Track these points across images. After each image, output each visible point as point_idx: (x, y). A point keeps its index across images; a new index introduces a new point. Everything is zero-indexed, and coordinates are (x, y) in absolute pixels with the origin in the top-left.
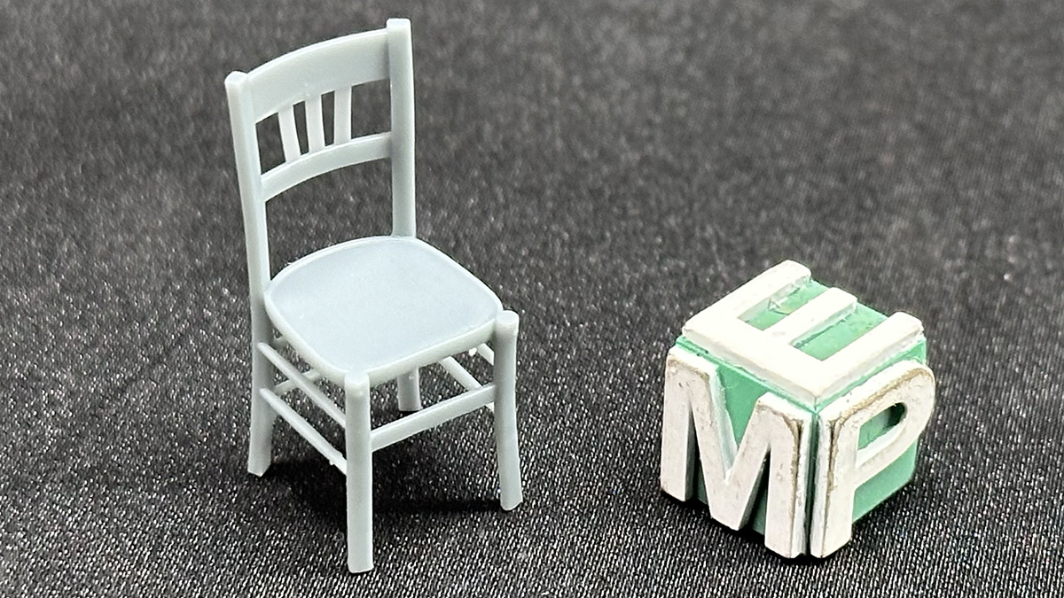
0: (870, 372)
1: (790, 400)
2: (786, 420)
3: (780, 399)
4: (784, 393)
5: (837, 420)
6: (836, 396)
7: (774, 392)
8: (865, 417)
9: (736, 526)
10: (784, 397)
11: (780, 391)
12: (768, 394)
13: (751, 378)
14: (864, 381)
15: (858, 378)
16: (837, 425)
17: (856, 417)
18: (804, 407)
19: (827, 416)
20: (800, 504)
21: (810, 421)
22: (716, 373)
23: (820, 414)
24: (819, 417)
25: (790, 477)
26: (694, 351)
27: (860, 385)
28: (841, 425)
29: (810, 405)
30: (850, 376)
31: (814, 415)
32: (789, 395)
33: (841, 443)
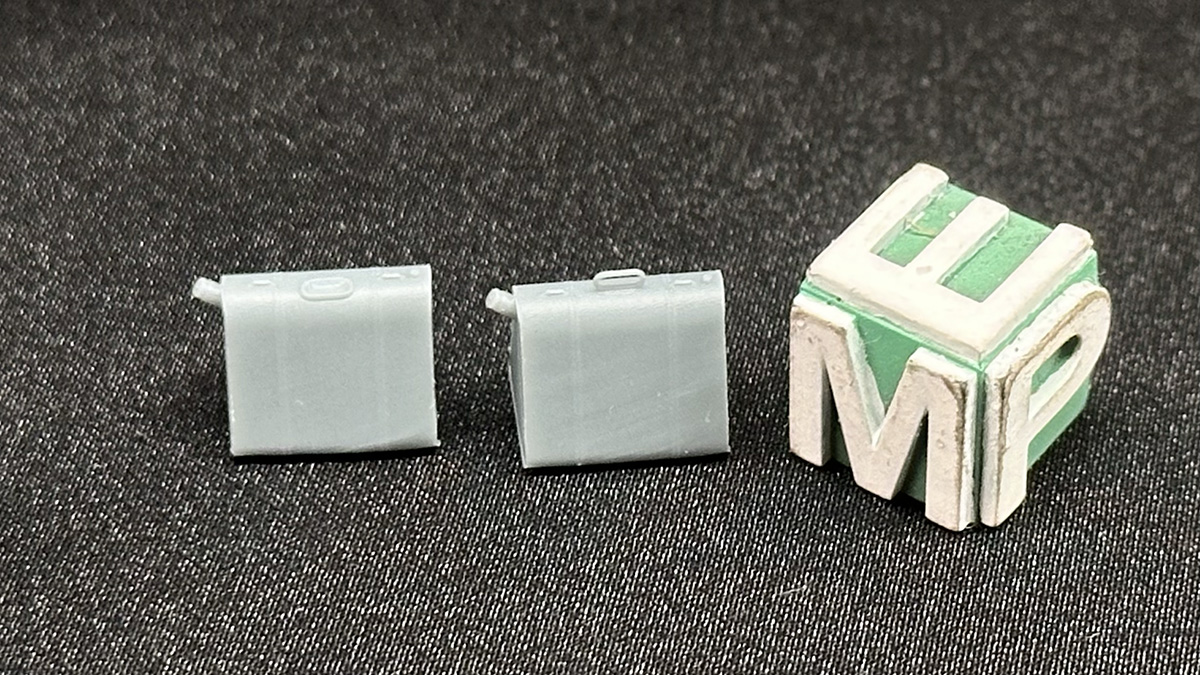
0: (1038, 307)
1: (948, 357)
2: (946, 382)
3: (936, 355)
4: (940, 348)
5: (1007, 377)
6: (1002, 346)
7: (927, 347)
8: (1036, 364)
9: (887, 495)
10: (940, 353)
11: (935, 346)
12: (920, 350)
13: (899, 331)
14: (1032, 320)
15: (1025, 318)
16: (1008, 382)
17: (1027, 369)
18: (965, 365)
19: (995, 371)
20: (967, 472)
21: (975, 381)
22: (853, 326)
23: (986, 372)
24: (986, 375)
25: (954, 444)
26: (823, 299)
27: (1029, 325)
28: (1012, 382)
29: (974, 362)
30: (1016, 317)
31: (979, 373)
32: (946, 351)
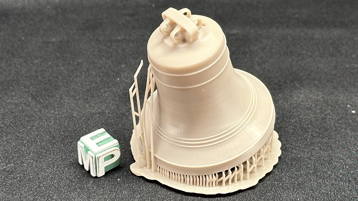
1: (93, 153)
2: (91, 156)
4: (92, 151)
6: (100, 153)
8: (105, 156)
9: (87, 170)
12: (90, 151)
13: (88, 148)
14: (106, 150)
15: (104, 150)
18: (94, 154)
19: (97, 156)
20: (94, 169)
21: (95, 156)
22: (84, 147)
26: (81, 143)
27: (105, 151)
28: (99, 158)
29: (95, 154)
30: (103, 150)
33: (99, 160)
